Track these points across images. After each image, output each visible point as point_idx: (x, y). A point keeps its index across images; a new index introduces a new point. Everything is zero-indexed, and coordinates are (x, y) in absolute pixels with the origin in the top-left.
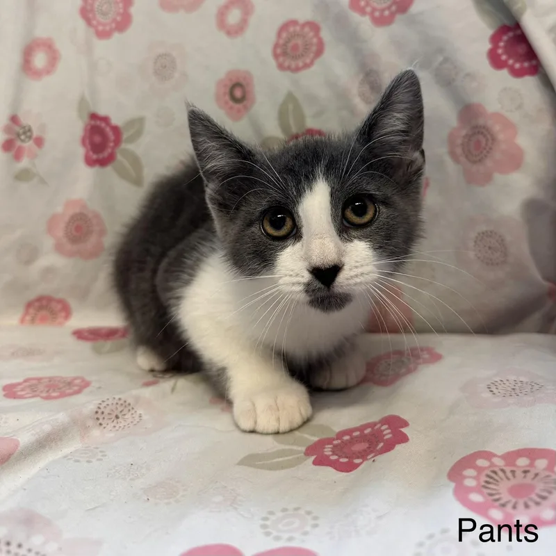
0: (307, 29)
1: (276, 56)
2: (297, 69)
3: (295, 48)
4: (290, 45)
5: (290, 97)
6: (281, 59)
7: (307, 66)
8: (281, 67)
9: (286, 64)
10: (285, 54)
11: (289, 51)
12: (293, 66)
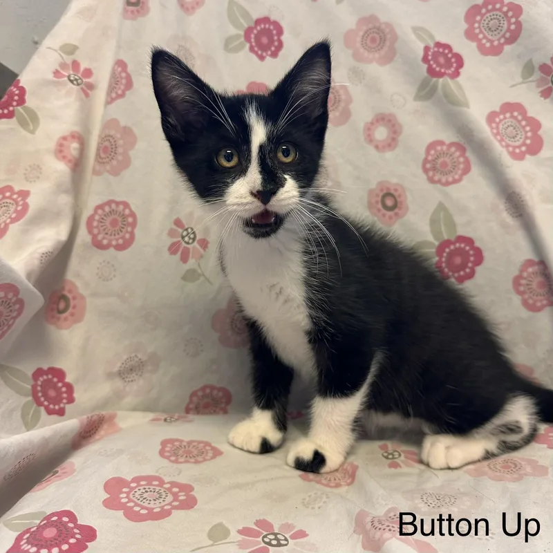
0: (453, 149)
1: (425, 170)
2: (447, 184)
3: (444, 164)
4: (440, 161)
5: (441, 207)
6: (431, 173)
7: (455, 181)
8: (431, 180)
9: (436, 178)
10: (434, 169)
11: (438, 166)
12: (444, 180)
